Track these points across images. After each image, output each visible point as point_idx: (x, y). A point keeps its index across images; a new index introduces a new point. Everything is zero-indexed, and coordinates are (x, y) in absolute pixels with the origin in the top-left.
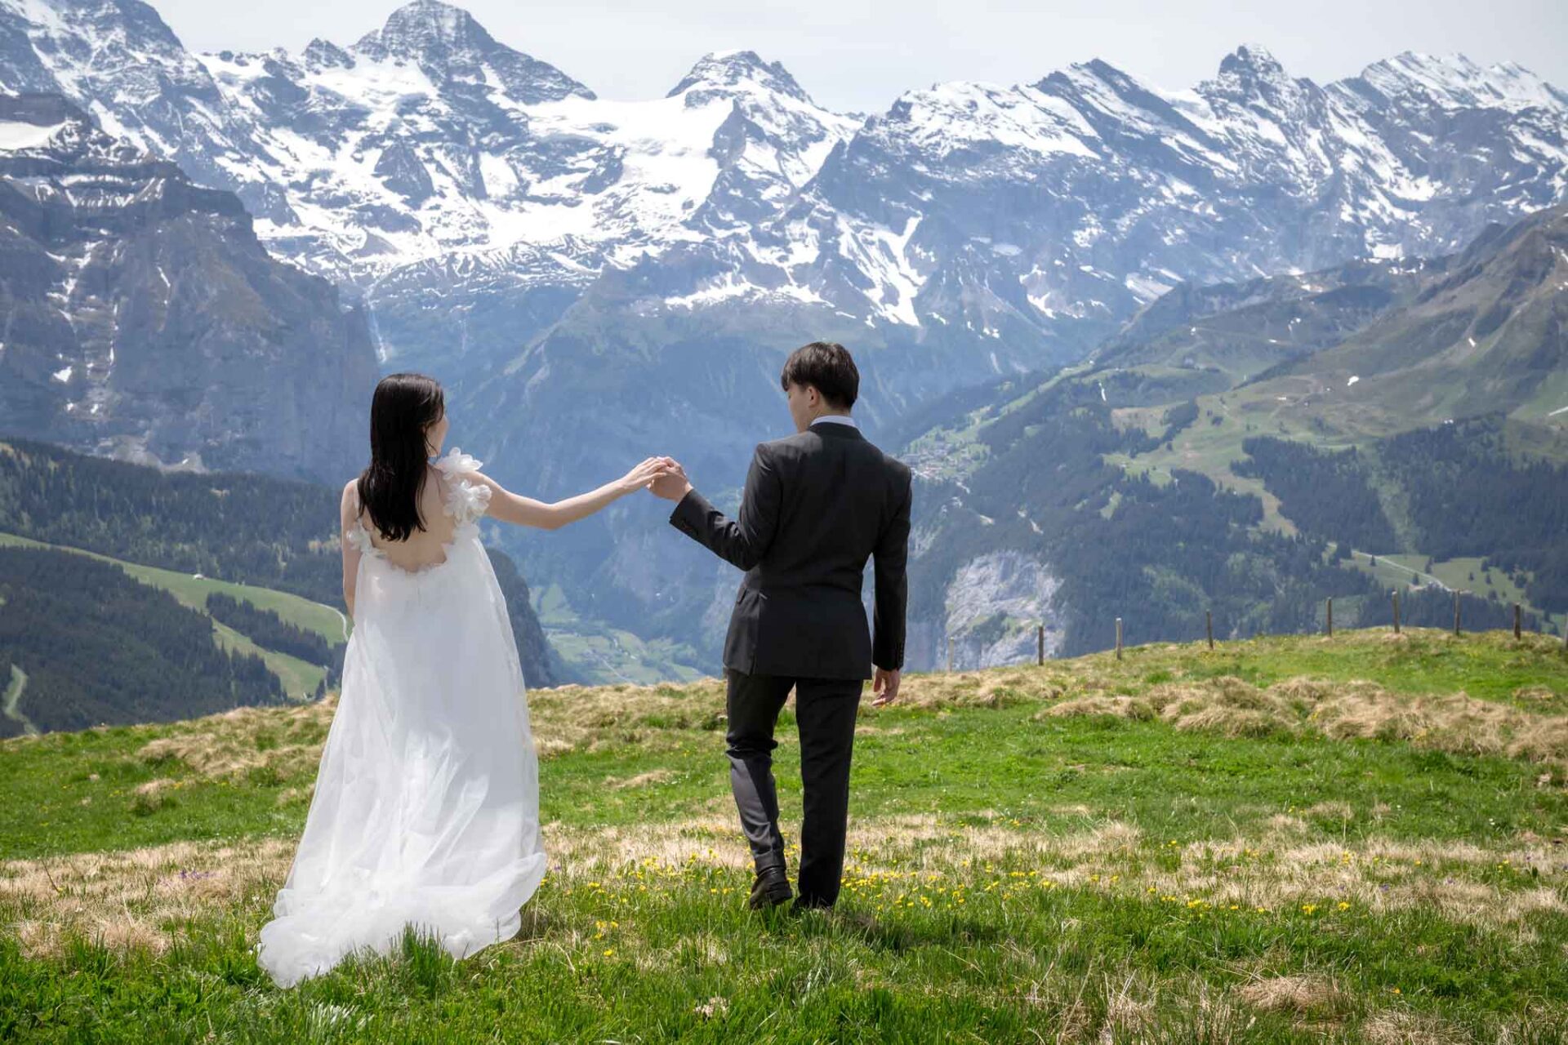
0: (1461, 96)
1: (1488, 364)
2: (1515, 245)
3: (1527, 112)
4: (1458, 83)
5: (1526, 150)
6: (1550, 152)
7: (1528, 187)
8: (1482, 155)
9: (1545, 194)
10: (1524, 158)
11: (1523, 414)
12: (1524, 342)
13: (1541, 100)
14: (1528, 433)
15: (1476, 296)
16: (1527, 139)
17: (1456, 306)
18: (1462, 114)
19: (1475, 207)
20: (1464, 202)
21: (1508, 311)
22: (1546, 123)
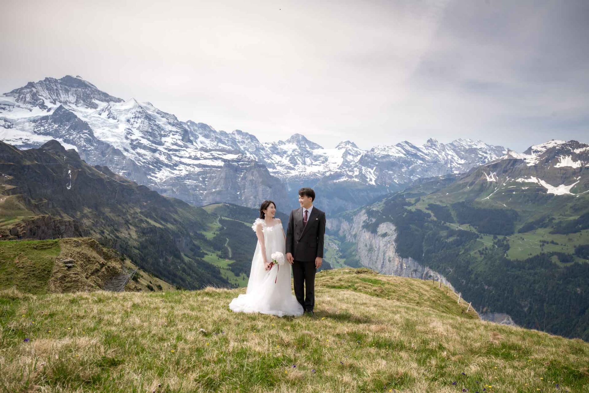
0: (469, 146)
1: (471, 191)
2: (476, 171)
3: (481, 148)
4: (469, 144)
5: (481, 155)
6: (485, 155)
7: (481, 161)
8: (473, 156)
9: (484, 162)
10: (480, 156)
11: (477, 200)
12: (477, 187)
13: (483, 146)
14: (478, 203)
15: (469, 180)
16: (481, 153)
17: (466, 181)
18: (469, 149)
19: (471, 164)
20: (470, 164)
21: (475, 182)
22: (484, 150)
